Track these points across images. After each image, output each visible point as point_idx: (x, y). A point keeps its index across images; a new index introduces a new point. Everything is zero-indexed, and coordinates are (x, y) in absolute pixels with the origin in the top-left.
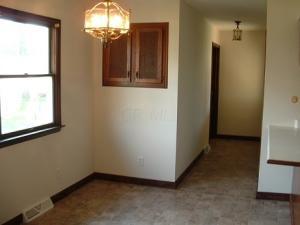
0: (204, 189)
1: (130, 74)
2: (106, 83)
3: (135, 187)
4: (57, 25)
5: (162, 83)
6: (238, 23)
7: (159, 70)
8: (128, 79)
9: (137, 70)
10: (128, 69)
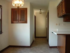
0: (37, 47)
1: (18, 20)
2: (12, 23)
3: (20, 48)
4: (1, 7)
5: (26, 22)
6: (41, 10)
7: (25, 19)
8: (18, 21)
9: (20, 19)
10: (18, 19)
